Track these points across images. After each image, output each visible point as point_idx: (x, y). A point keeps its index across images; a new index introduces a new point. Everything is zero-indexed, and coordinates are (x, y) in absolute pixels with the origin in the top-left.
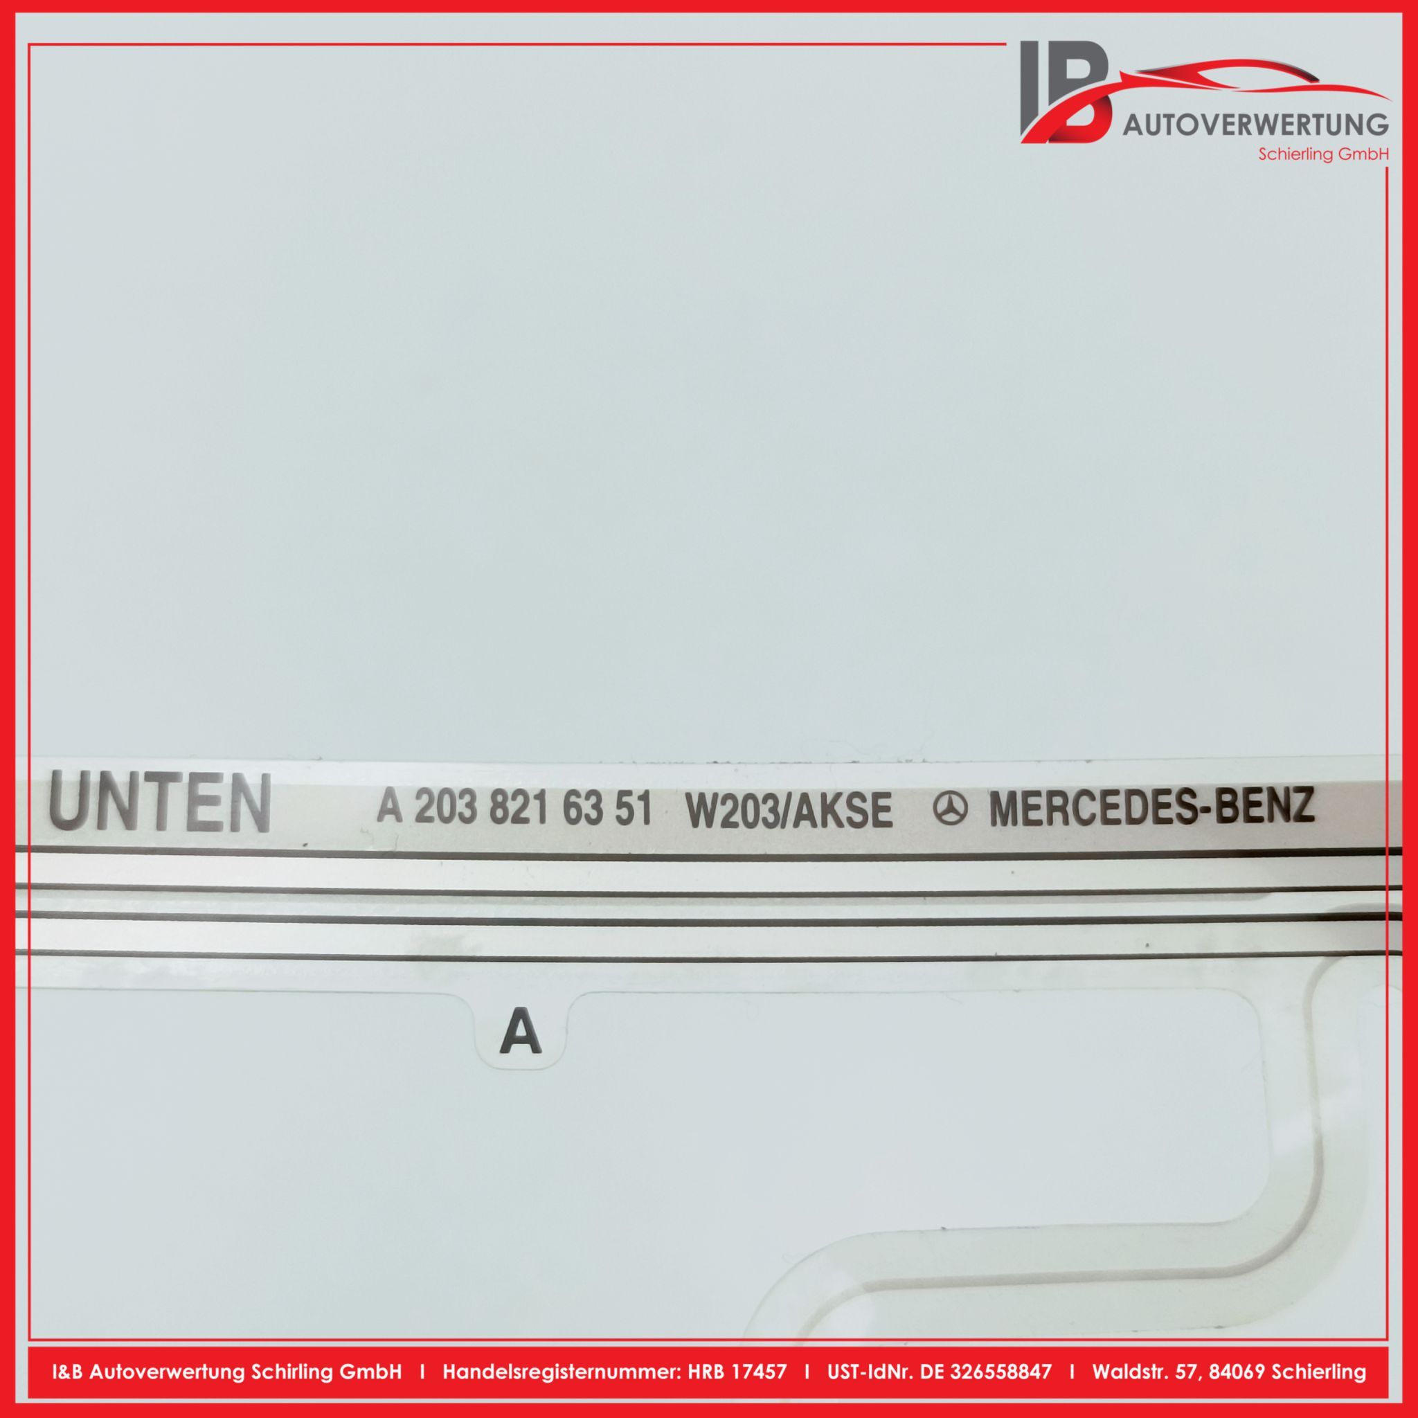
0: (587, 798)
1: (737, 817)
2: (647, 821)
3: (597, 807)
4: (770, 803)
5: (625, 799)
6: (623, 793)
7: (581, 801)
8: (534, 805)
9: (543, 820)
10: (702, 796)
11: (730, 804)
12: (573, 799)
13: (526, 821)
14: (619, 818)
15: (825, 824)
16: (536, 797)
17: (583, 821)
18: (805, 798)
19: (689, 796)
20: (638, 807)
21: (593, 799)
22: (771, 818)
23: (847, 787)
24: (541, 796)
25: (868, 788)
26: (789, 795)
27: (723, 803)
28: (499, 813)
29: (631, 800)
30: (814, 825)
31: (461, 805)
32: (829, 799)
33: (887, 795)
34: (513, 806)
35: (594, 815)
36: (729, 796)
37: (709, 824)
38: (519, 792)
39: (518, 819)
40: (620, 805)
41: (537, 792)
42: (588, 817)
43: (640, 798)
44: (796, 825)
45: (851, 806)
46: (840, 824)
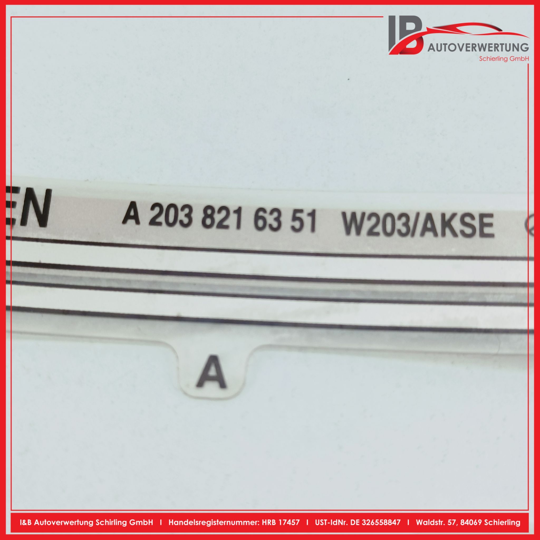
0: (272, 213)
1: (379, 229)
2: (313, 229)
3: (278, 219)
4: (404, 219)
5: (298, 215)
6: (296, 211)
7: (267, 216)
8: (233, 218)
9: (239, 226)
10: (354, 215)
11: (374, 220)
12: (261, 214)
13: (227, 227)
14: (293, 228)
15: (444, 234)
16: (235, 212)
17: (267, 228)
18: (429, 217)
19: (344, 214)
20: (307, 221)
21: (275, 215)
22: (404, 230)
23: (461, 209)
24: (238, 211)
25: (476, 210)
26: (418, 215)
27: (369, 218)
28: (208, 221)
29: (303, 216)
30: (436, 235)
31: (182, 216)
32: (447, 217)
33: (491, 216)
34: (218, 217)
35: (275, 225)
36: (373, 214)
37: (358, 232)
38: (223, 208)
39: (221, 225)
40: (295, 218)
41: (236, 208)
42: (271, 226)
43: (309, 214)
44: (422, 234)
45: (463, 222)
46: (455, 234)
